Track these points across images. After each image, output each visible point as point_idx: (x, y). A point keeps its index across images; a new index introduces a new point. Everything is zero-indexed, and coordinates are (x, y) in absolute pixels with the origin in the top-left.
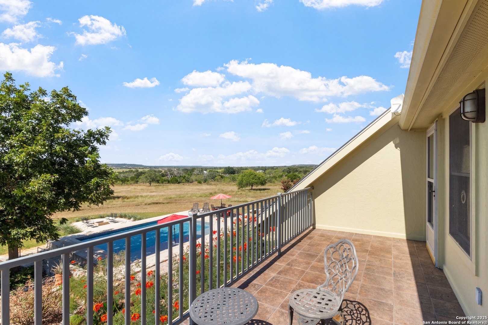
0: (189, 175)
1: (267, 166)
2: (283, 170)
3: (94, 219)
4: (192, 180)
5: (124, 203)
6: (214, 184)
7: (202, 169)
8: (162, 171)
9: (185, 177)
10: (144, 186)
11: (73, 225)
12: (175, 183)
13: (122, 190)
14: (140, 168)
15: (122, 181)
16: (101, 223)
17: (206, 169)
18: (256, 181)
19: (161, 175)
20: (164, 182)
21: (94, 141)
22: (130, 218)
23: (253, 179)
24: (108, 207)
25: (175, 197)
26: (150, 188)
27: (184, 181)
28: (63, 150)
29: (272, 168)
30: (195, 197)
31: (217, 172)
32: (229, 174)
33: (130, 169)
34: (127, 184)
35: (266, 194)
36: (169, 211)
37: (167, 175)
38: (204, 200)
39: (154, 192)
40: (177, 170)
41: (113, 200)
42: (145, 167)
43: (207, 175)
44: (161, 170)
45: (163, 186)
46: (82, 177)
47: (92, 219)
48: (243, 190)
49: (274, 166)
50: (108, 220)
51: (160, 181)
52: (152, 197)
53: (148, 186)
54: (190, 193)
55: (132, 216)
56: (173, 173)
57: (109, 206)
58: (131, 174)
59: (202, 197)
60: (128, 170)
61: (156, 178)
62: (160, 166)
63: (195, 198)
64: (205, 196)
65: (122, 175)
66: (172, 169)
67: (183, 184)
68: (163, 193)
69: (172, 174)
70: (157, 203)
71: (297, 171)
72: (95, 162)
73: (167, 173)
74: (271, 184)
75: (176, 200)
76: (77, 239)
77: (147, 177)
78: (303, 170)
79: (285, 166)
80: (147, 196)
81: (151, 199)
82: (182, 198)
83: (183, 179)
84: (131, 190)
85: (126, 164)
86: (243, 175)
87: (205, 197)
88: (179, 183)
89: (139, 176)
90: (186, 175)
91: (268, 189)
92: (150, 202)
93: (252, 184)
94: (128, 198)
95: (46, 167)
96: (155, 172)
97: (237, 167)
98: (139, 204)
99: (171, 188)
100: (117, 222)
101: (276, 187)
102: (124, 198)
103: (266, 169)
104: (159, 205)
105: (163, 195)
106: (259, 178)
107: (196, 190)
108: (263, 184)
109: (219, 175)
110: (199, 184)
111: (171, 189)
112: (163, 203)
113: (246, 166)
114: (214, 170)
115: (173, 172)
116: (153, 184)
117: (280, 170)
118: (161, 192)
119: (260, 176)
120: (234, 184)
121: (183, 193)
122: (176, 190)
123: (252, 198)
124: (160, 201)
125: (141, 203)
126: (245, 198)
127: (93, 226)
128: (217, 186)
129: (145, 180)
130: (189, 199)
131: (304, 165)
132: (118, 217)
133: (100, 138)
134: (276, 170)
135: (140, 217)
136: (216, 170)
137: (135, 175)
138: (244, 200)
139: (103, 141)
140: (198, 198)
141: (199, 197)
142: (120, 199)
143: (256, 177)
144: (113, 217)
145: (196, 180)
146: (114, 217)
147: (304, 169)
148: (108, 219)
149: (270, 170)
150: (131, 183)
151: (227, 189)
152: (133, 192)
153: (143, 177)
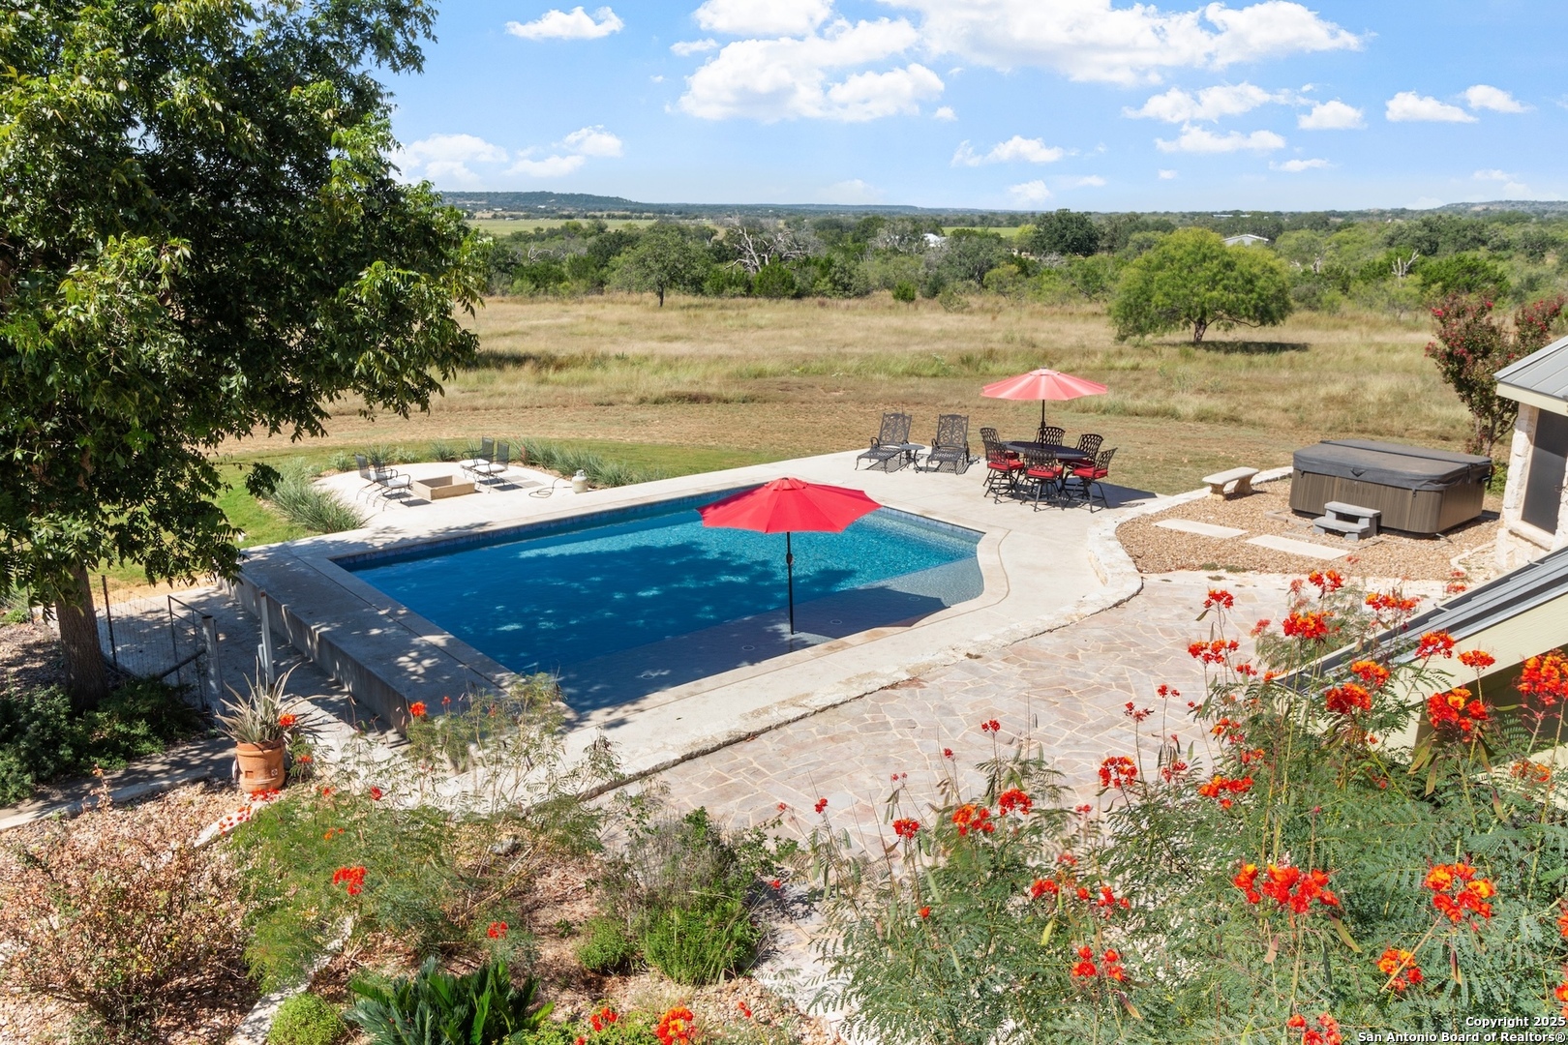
0: (850, 254)
1: (1284, 209)
2: (1389, 232)
3: (414, 461)
4: (867, 284)
5: (544, 389)
6: (982, 310)
7: (917, 224)
8: (714, 233)
9: (830, 263)
10: (635, 307)
11: (325, 489)
12: (779, 296)
13: (535, 322)
14: (614, 217)
15: (535, 276)
16: (441, 488)
17: (936, 222)
18: (1232, 297)
19: (709, 251)
20: (728, 290)
21: (362, 51)
22: (568, 472)
23: (1214, 283)
24: (475, 404)
25: (784, 367)
26: (660, 316)
27: (824, 284)
28: (207, 102)
29: (1321, 222)
30: (883, 376)
31: (1000, 241)
32: (1063, 252)
33: (570, 217)
34: (556, 294)
35: (1285, 374)
36: (752, 443)
37: (740, 253)
38: (932, 391)
39: (677, 338)
40: (788, 225)
41: (494, 372)
42: (633, 211)
43: (942, 255)
44: (712, 227)
45: (723, 307)
46: (314, 259)
47: (406, 462)
48: (1146, 348)
49: (1329, 209)
50: (471, 474)
51: (707, 285)
52: (670, 363)
53: (654, 309)
54: (858, 350)
55: (579, 462)
56: (770, 241)
57: (480, 402)
58: (572, 246)
59: (919, 375)
60: (558, 224)
61: (689, 266)
62: (704, 207)
63: (882, 382)
64: (934, 370)
65: (533, 248)
66: (763, 221)
67: (822, 305)
68: (721, 348)
69: (766, 250)
70: (694, 399)
71: (1484, 243)
72: (374, 172)
73: (739, 243)
74: (1315, 314)
75: (786, 387)
76: (337, 561)
77: (644, 260)
78: (1524, 234)
79: (1400, 213)
80: (646, 358)
81: (667, 374)
82: (819, 379)
83: (817, 273)
84: (572, 325)
85: (550, 195)
86: (1155, 262)
87: (935, 376)
88: (798, 296)
89: (610, 253)
90: (833, 256)
91: (1294, 347)
92: (663, 393)
93: (1204, 313)
94: (559, 367)
95: (129, 195)
96: (683, 234)
97: (1109, 217)
98: (612, 397)
99: (763, 322)
100: (514, 487)
101: (1343, 335)
102: (545, 362)
103: (1280, 229)
104: (706, 408)
105: (720, 357)
106: (1250, 281)
107: (886, 338)
108: (1266, 314)
109: (1011, 260)
110: (901, 303)
111: (760, 328)
112: (726, 401)
113: (1162, 211)
114: (978, 229)
115: (767, 236)
116: (673, 297)
117: (1370, 233)
118: (710, 341)
119: (1256, 270)
120: (1091, 308)
121: (821, 350)
122: (786, 332)
123: (1203, 397)
124: (710, 390)
125: (619, 392)
126: (1160, 393)
127: (405, 500)
128: (999, 318)
129: (635, 275)
130: (852, 382)
131: (1523, 203)
132: (514, 460)
133: (390, 31)
134: (1343, 234)
135: (616, 467)
136: (993, 230)
137: (589, 250)
138: (1155, 405)
139: (410, 45)
140: (899, 382)
141: (906, 378)
142: (527, 368)
143: (1234, 274)
144: (491, 462)
145: (887, 284)
146: (498, 461)
147: (1532, 229)
148: (470, 469)
149: (1306, 234)
150: (573, 288)
151: (1053, 337)
152: (584, 334)
153: (625, 262)
